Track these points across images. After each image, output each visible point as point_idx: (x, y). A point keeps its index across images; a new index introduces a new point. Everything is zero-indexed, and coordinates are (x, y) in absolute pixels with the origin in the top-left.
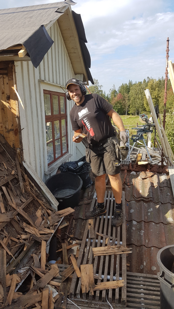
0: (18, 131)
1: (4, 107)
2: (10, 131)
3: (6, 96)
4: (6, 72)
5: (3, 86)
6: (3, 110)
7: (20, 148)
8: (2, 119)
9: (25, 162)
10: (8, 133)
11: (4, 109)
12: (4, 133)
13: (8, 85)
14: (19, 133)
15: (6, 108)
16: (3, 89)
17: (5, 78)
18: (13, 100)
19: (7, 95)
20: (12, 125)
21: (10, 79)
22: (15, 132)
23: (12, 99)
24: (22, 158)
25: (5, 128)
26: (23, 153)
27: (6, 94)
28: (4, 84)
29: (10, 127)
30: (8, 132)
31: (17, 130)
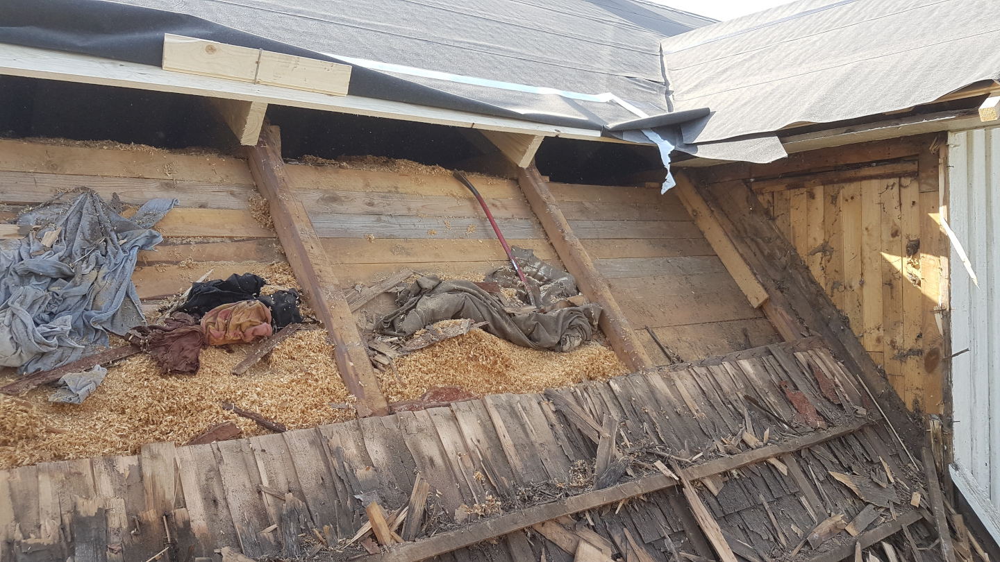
0: (937, 358)
1: (895, 279)
2: (907, 355)
3: (905, 242)
4: (912, 167)
5: (897, 212)
6: (889, 287)
7: (940, 416)
8: (885, 315)
9: (957, 468)
10: (898, 363)
11: (894, 283)
12: (887, 360)
13: (916, 208)
14: (940, 365)
15: (900, 282)
16: (897, 221)
17: (905, 187)
18: (929, 256)
19: (910, 241)
20: (920, 336)
21: (924, 188)
22: (926, 359)
23: (927, 253)
24: (946, 452)
25: (893, 344)
26: (951, 434)
27: (904, 238)
28: (901, 204)
29: (909, 343)
30: (902, 357)
31: (934, 353)
